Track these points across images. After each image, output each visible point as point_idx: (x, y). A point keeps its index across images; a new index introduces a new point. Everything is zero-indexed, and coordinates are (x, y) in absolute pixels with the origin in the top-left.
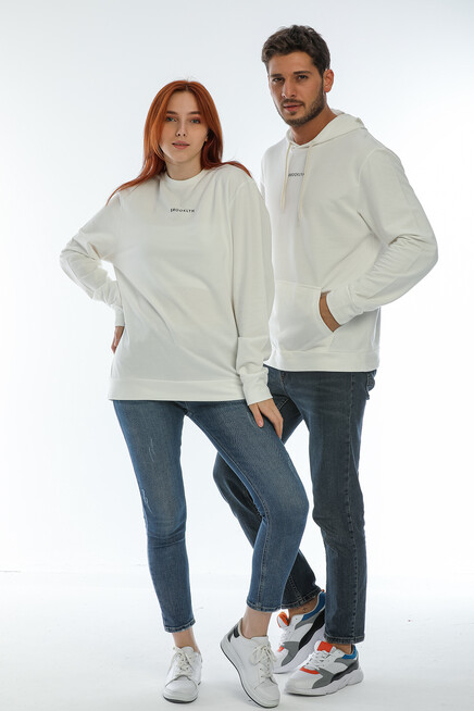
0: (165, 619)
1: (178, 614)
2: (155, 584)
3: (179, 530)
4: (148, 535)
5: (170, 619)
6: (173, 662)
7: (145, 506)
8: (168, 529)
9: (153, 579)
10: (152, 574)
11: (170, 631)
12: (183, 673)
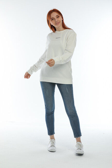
0: (48, 132)
1: (51, 131)
2: (47, 124)
3: (53, 111)
4: (46, 112)
5: (49, 132)
6: (50, 143)
7: (45, 105)
8: (50, 111)
9: (46, 123)
10: (46, 122)
11: (49, 135)
12: (52, 145)
